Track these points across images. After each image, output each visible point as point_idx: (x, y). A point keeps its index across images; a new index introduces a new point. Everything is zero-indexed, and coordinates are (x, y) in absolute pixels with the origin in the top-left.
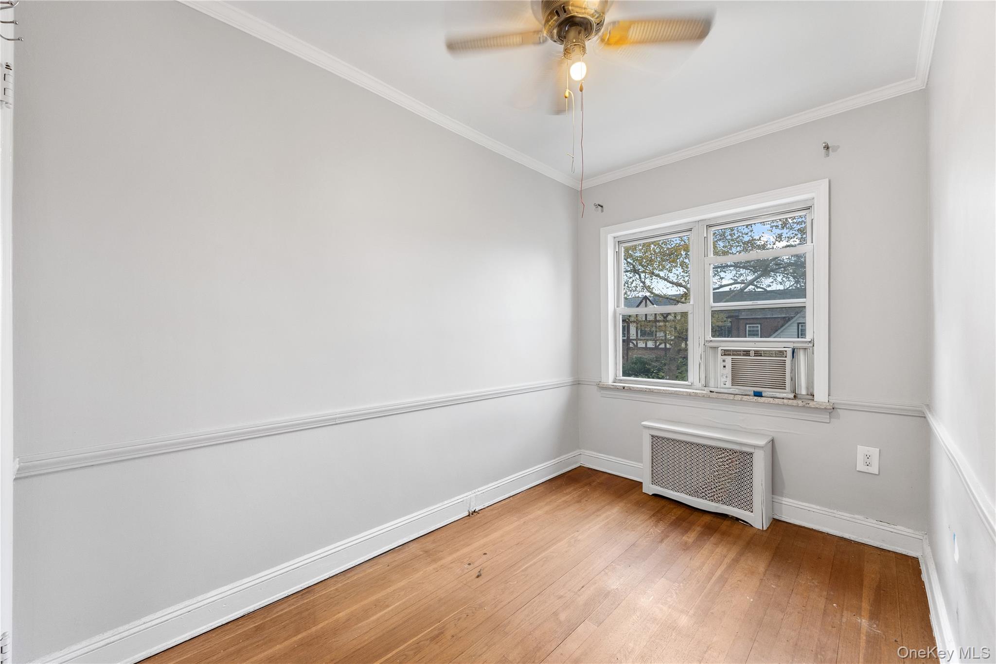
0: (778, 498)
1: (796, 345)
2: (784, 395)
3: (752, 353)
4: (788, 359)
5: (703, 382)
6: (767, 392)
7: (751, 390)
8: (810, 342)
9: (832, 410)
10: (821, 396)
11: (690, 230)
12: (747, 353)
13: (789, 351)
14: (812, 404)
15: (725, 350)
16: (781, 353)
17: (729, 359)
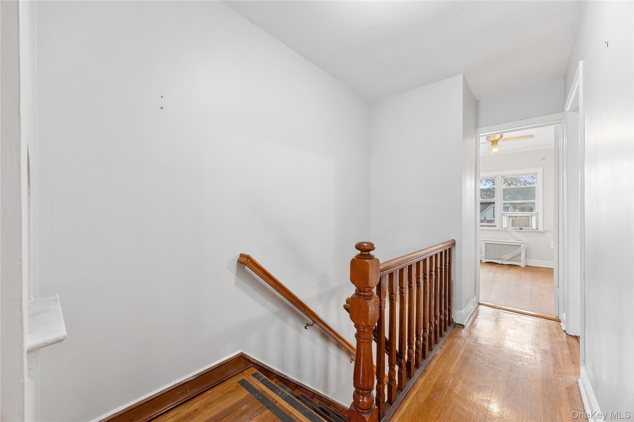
0: (527, 259)
1: (532, 214)
2: (529, 229)
3: (519, 217)
4: (530, 218)
5: (500, 226)
6: (523, 228)
7: (519, 228)
8: (536, 213)
9: (543, 232)
10: (541, 228)
11: (495, 177)
12: (517, 217)
13: (531, 216)
14: (538, 231)
15: (509, 216)
16: (528, 217)
17: (511, 219)
